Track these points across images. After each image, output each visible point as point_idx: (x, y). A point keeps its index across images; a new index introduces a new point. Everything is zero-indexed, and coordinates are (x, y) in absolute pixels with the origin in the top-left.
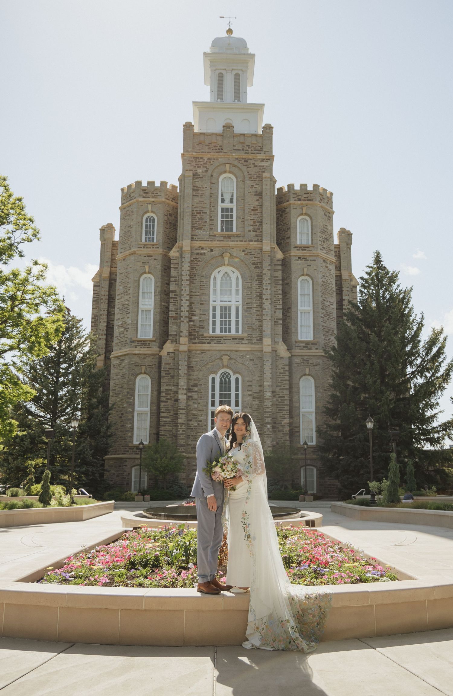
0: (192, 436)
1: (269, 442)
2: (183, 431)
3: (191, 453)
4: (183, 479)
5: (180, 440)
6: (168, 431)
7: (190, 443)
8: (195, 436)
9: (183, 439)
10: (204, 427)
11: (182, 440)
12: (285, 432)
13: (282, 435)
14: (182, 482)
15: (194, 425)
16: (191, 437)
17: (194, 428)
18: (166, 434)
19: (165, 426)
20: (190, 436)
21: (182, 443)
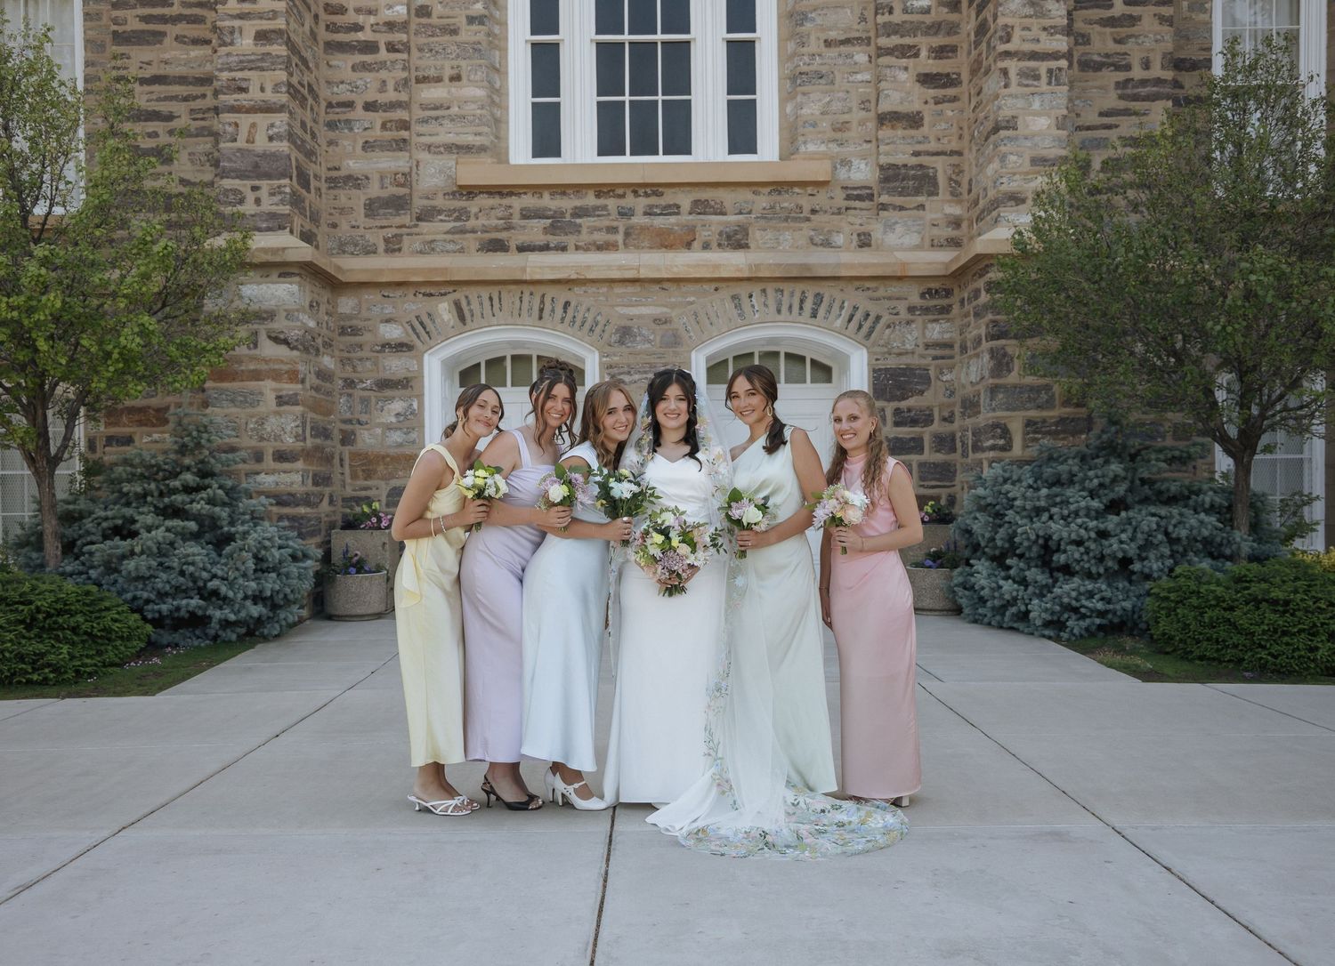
0: (370, 107)
1: (1042, 123)
2: (261, 36)
3: (370, 251)
4: (281, 456)
5: (245, 120)
6: (182, 80)
7: (353, 166)
8: (393, 106)
9: (268, 109)
10: (468, 34)
11: (262, 120)
12: (1137, 73)
13: (1112, 101)
14: (267, 481)
15: (387, 15)
16: (359, 112)
17: (382, 39)
18: (164, 107)
19: (158, 37)
20: (349, 105)
21: (261, 143)
